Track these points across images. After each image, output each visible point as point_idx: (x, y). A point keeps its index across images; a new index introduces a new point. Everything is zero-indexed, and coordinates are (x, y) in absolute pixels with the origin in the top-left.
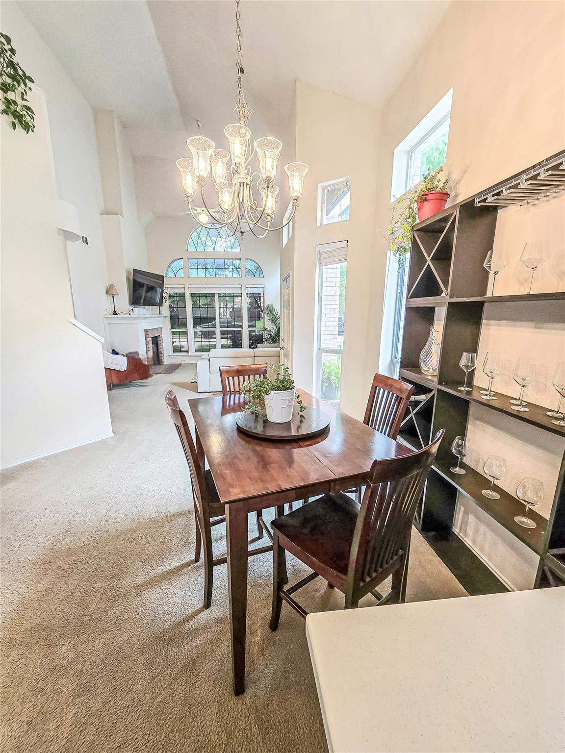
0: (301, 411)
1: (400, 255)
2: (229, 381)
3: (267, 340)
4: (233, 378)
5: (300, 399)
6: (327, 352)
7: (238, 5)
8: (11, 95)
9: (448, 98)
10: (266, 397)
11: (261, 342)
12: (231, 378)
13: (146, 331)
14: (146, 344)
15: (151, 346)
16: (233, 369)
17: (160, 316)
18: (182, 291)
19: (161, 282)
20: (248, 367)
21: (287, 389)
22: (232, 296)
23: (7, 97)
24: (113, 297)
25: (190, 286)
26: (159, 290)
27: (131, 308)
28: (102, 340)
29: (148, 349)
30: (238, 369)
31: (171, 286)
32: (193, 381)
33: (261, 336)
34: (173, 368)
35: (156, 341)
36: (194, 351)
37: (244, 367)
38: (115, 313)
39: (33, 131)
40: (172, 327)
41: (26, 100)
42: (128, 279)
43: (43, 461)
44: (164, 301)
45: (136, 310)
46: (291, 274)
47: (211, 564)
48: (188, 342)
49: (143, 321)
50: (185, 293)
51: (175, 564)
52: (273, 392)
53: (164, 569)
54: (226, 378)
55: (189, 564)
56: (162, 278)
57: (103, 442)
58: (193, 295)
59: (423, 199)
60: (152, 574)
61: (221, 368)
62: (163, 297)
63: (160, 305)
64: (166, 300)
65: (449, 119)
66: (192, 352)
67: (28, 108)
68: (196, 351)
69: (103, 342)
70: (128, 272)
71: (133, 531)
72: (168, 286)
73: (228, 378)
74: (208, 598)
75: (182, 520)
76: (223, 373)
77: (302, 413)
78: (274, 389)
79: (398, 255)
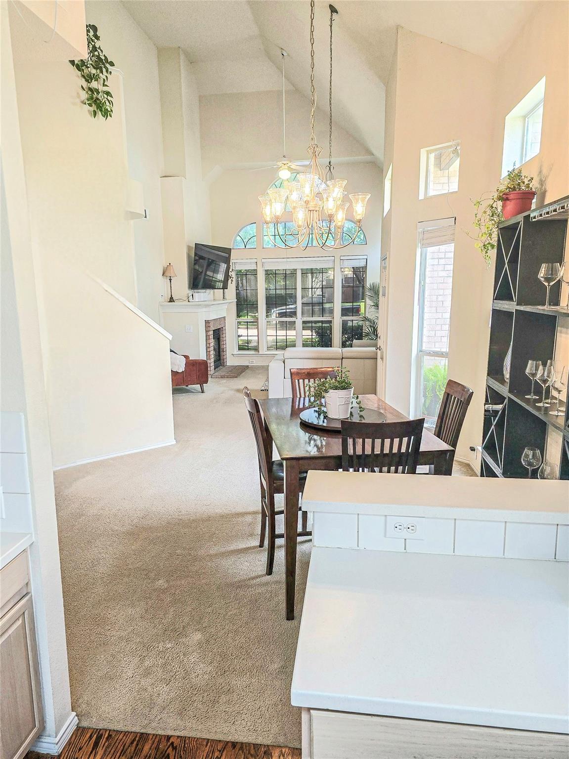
0: (361, 411)
1: (487, 252)
2: (299, 383)
3: (368, 335)
4: (304, 380)
5: (359, 400)
6: (429, 354)
7: (313, 70)
8: (94, 84)
9: (541, 85)
10: (326, 395)
11: (360, 338)
12: (301, 381)
13: (207, 322)
14: (206, 339)
15: (212, 342)
16: (303, 371)
17: (223, 302)
18: (253, 267)
19: (227, 255)
20: (319, 369)
21: (345, 389)
22: (322, 271)
23: (90, 87)
24: (170, 280)
25: (263, 260)
26: (223, 266)
27: (190, 292)
28: (170, 337)
29: (208, 345)
30: (309, 372)
31: (239, 262)
32: (263, 388)
33: (360, 327)
34: (239, 371)
35: (218, 335)
36: (265, 349)
37: (315, 370)
38: (171, 300)
39: (111, 116)
40: (238, 316)
41: (107, 86)
42: (189, 256)
43: (111, 461)
44: (230, 281)
45: (196, 295)
46: (388, 256)
47: (273, 536)
48: (258, 336)
49: (204, 309)
50: (256, 270)
51: (242, 546)
52: (331, 391)
53: (233, 547)
54: (297, 381)
55: (254, 547)
56: (228, 251)
57: (167, 448)
58: (268, 273)
59: (504, 198)
60: (223, 550)
61: (291, 370)
62: (228, 275)
63: (225, 287)
64: (232, 281)
65: (542, 107)
66: (263, 350)
67: (108, 93)
68: (269, 348)
69: (171, 339)
70: (189, 248)
71: (203, 521)
72: (235, 261)
73: (298, 380)
74: (270, 566)
75: (249, 519)
76: (293, 375)
77: (362, 413)
78: (332, 388)
79: (485, 252)
